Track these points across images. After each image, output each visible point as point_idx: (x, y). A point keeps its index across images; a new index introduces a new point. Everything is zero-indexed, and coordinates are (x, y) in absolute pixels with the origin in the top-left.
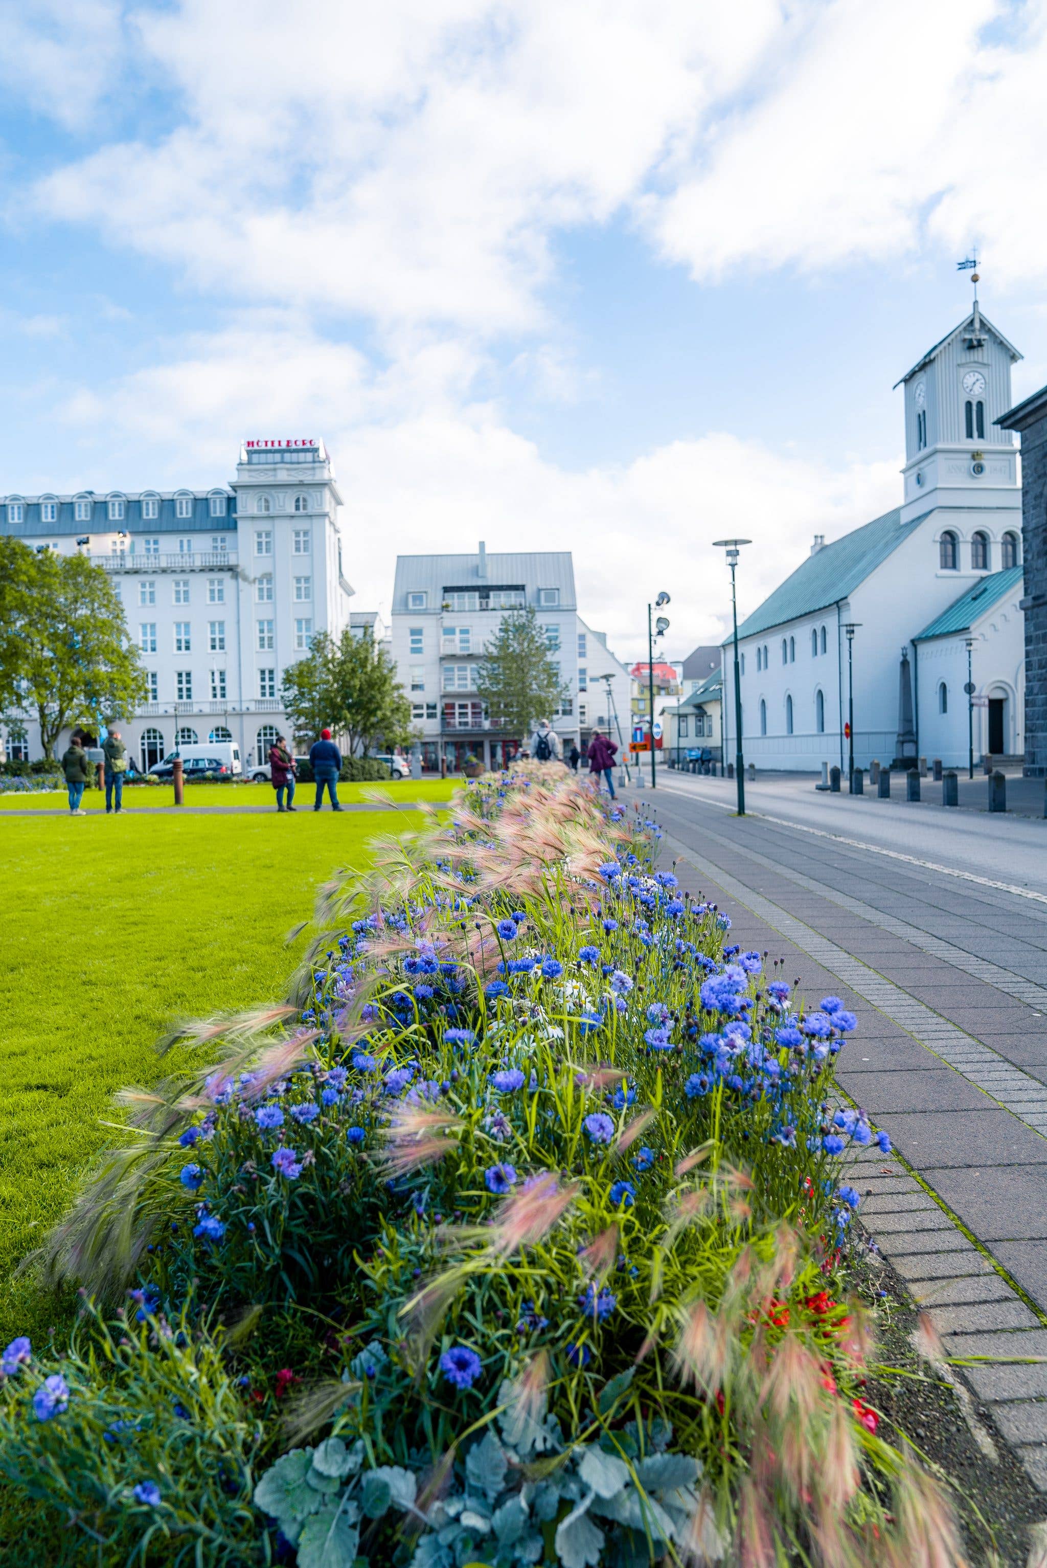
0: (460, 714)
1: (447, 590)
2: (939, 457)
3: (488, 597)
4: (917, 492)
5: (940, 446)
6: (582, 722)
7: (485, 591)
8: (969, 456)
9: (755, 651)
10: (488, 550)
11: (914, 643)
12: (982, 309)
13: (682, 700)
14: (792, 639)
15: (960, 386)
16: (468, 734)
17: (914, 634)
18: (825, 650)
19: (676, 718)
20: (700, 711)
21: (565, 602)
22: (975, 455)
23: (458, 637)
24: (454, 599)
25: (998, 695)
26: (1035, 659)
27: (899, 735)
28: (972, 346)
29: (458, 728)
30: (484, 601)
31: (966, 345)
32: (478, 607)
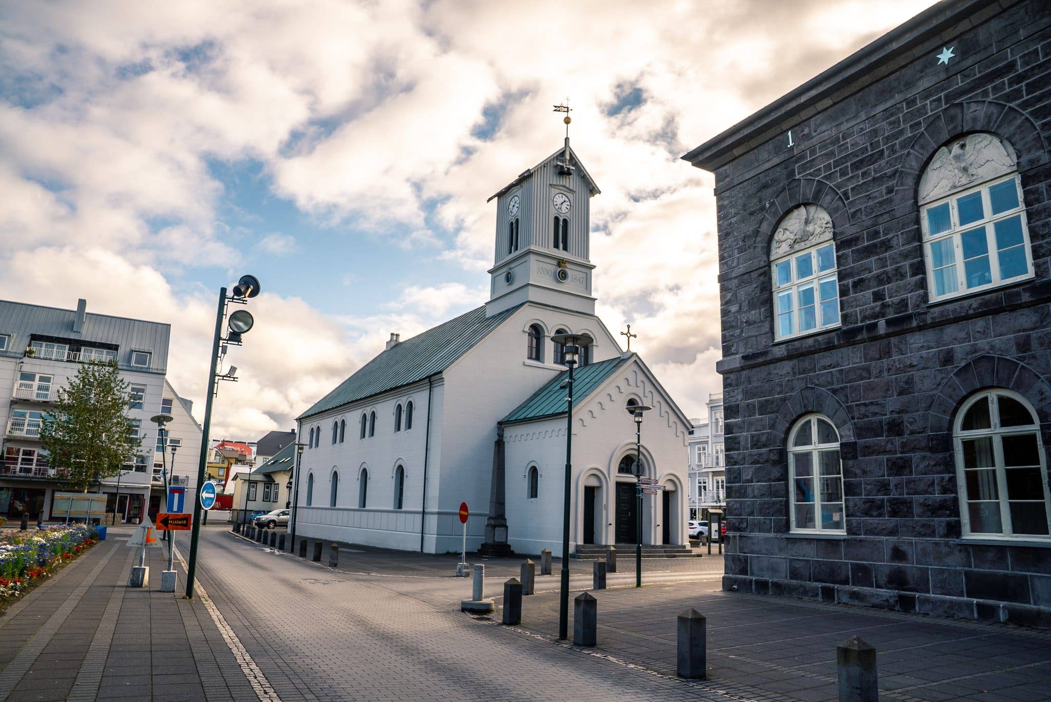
0: (23, 459)
1: (35, 338)
2: (532, 258)
3: (79, 350)
4: (504, 288)
5: (533, 248)
6: (155, 479)
7: (76, 345)
8: (555, 262)
9: (331, 425)
10: (88, 309)
11: (502, 425)
12: (572, 145)
13: (253, 470)
14: (373, 413)
15: (551, 202)
16: (30, 481)
17: (502, 415)
18: (409, 426)
19: (247, 484)
20: (269, 479)
21: (154, 365)
22: (561, 262)
23: (36, 383)
24: (42, 349)
25: (593, 483)
26: (744, 436)
27: (490, 518)
28: (563, 173)
29: (18, 474)
30: (72, 354)
31: (557, 171)
32: (65, 359)
